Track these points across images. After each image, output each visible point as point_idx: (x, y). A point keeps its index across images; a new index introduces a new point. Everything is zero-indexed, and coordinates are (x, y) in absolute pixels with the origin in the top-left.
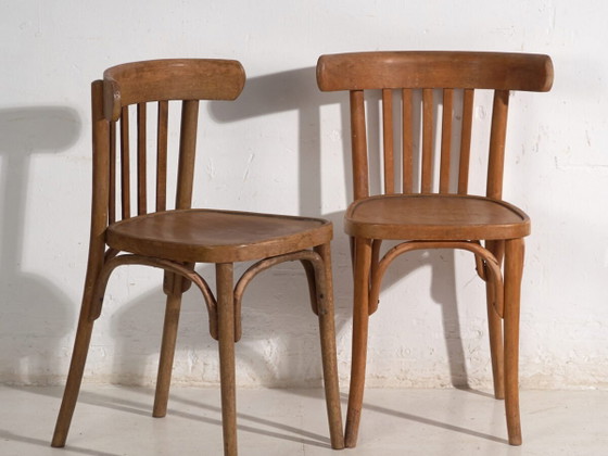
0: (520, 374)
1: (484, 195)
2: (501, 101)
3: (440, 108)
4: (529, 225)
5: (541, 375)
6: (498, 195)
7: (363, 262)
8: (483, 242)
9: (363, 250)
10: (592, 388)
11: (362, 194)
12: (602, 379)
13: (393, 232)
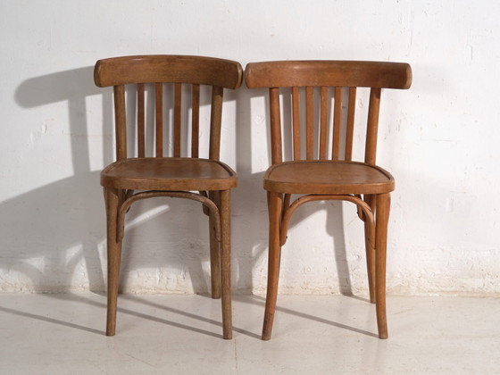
0: (387, 285)
1: (363, 161)
2: (375, 96)
3: (333, 100)
4: (393, 184)
5: (401, 286)
6: (372, 161)
7: (276, 210)
8: (362, 196)
9: (276, 201)
10: (437, 295)
11: (277, 160)
12: (443, 289)
13: (297, 189)
